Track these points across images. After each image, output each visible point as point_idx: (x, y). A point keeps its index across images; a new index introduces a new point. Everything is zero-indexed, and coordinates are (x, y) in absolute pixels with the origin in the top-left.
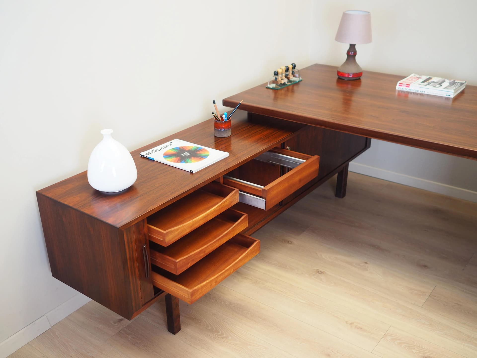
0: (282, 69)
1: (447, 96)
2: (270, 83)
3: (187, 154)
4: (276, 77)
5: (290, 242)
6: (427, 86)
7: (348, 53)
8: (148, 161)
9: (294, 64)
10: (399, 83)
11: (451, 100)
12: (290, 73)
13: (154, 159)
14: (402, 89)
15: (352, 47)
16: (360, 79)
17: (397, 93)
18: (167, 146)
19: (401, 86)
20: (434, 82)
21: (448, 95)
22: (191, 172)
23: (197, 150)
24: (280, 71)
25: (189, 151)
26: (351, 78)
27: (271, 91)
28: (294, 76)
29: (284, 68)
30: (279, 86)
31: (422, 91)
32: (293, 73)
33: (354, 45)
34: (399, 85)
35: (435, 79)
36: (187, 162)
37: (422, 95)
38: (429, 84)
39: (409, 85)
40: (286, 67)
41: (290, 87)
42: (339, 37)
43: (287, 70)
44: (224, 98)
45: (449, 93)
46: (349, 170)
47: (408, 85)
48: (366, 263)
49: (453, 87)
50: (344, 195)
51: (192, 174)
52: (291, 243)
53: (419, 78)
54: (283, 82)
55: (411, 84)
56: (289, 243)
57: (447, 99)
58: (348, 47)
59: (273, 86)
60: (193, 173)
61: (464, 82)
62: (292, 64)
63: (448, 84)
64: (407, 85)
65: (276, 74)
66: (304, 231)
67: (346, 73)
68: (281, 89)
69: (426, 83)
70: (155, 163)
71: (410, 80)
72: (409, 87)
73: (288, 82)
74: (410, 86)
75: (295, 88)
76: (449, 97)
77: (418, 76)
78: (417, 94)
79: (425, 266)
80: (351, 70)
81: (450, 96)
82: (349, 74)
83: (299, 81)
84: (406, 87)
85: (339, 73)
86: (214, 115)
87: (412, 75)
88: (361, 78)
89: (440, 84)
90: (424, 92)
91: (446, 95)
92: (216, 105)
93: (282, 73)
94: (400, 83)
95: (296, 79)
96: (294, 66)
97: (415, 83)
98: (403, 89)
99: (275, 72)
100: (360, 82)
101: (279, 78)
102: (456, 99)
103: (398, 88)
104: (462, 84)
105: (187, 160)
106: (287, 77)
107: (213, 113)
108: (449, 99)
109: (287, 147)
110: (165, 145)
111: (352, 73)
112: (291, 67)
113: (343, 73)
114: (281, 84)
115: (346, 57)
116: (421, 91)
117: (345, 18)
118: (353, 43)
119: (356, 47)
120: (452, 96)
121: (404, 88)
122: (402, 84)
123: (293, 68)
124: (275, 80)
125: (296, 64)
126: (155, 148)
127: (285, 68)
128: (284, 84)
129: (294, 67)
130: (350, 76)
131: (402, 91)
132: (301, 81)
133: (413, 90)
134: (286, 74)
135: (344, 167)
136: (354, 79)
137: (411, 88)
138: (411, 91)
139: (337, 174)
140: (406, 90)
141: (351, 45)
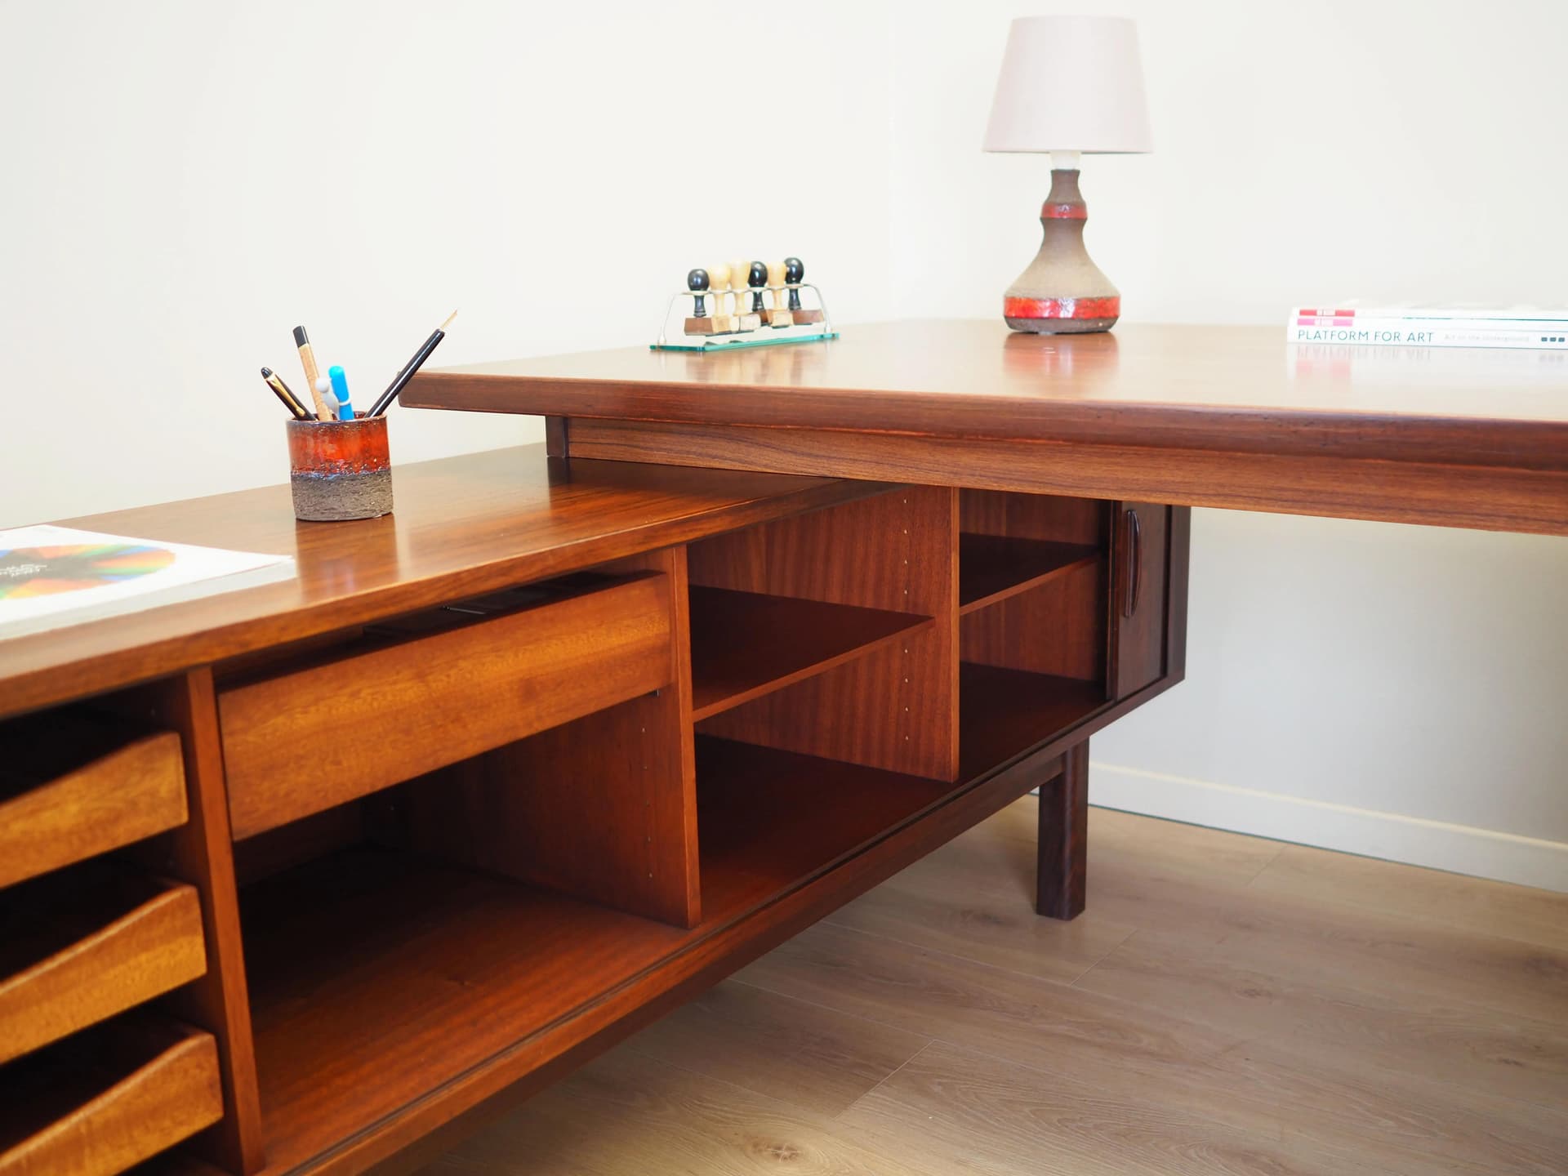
0: (731, 270)
4: (702, 297)
5: (789, 1149)
7: (1050, 219)
9: (795, 264)
12: (774, 299)
14: (1317, 335)
15: (1065, 180)
19: (1311, 323)
21: (1553, 339)
24: (717, 273)
26: (1067, 319)
28: (798, 316)
29: (741, 266)
31: (1416, 337)
32: (792, 300)
33: (1075, 174)
34: (1301, 322)
37: (1418, 352)
39: (1351, 314)
40: (750, 262)
43: (758, 278)
46: (1092, 799)
47: (1344, 316)
50: (1077, 906)
52: (793, 1155)
55: (1357, 311)
56: (778, 1156)
58: (1043, 186)
62: (784, 261)
64: (1337, 314)
65: (700, 283)
66: (867, 1086)
67: (1040, 300)
72: (1349, 324)
74: (1355, 320)
78: (1393, 350)
80: (1065, 288)
81: (1562, 340)
82: (1057, 306)
84: (1336, 323)
90: (1426, 337)
91: (1544, 339)
93: (731, 287)
94: (1302, 313)
96: (794, 270)
98: (1322, 335)
99: (691, 271)
101: (718, 307)
103: (1297, 333)
106: (759, 309)
111: (1074, 298)
112: (777, 271)
113: (1031, 300)
116: (1411, 337)
118: (1066, 164)
122: (1313, 313)
123: (788, 279)
124: (697, 313)
125: (803, 263)
127: (747, 266)
129: (795, 275)
130: (1062, 315)
131: (1318, 347)
132: (834, 337)
133: (1371, 336)
134: (758, 298)
135: (1064, 755)
136: (1084, 326)
137: (1358, 324)
138: (1363, 340)
139: (1037, 790)
140: (1335, 340)
141: (1056, 174)
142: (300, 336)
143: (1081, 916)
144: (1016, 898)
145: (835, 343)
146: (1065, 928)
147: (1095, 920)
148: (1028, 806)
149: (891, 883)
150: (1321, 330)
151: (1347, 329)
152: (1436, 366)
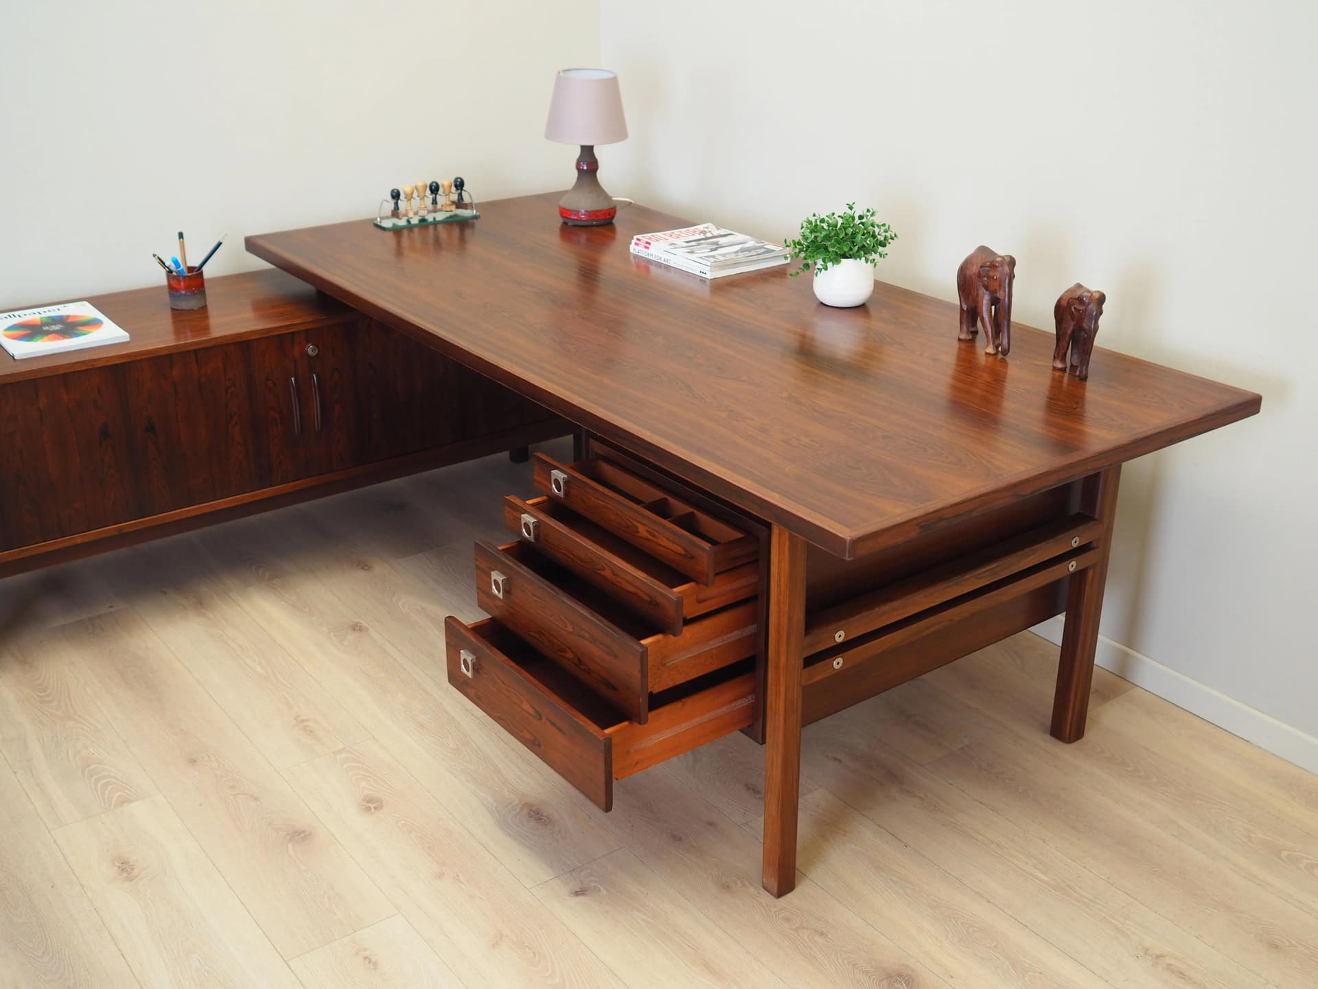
1: (702, 275)
4: (398, 203)
7: (579, 165)
9: (459, 180)
10: (635, 237)
11: (708, 282)
14: (638, 251)
15: (587, 152)
17: (633, 260)
19: (638, 245)
27: (388, 232)
31: (666, 260)
32: (459, 200)
33: (592, 148)
34: (636, 244)
37: (666, 268)
38: (696, 245)
39: (650, 244)
40: (429, 181)
42: (554, 130)
43: (435, 189)
44: (246, 236)
45: (703, 269)
47: (648, 245)
55: (653, 243)
57: (703, 280)
58: (577, 153)
64: (647, 243)
65: (395, 195)
69: (692, 243)
71: (671, 235)
72: (647, 249)
74: (651, 247)
76: (704, 276)
81: (705, 273)
83: (474, 218)
84: (645, 247)
88: (614, 221)
90: (669, 261)
91: (701, 272)
94: (638, 240)
96: (458, 183)
99: (393, 191)
101: (407, 206)
102: (723, 286)
103: (632, 249)
106: (434, 205)
108: (695, 278)
111: (583, 210)
112: (447, 183)
117: (562, 87)
118: (588, 144)
119: (596, 152)
120: (709, 276)
121: (642, 251)
122: (641, 241)
123: (455, 188)
124: (395, 208)
125: (464, 179)
129: (459, 185)
130: (582, 218)
131: (639, 257)
132: (479, 216)
133: (663, 260)
134: (433, 200)
137: (651, 250)
138: (651, 258)
140: (645, 255)
141: (582, 146)
142: (181, 235)
145: (480, 219)
150: (641, 249)
152: (671, 276)
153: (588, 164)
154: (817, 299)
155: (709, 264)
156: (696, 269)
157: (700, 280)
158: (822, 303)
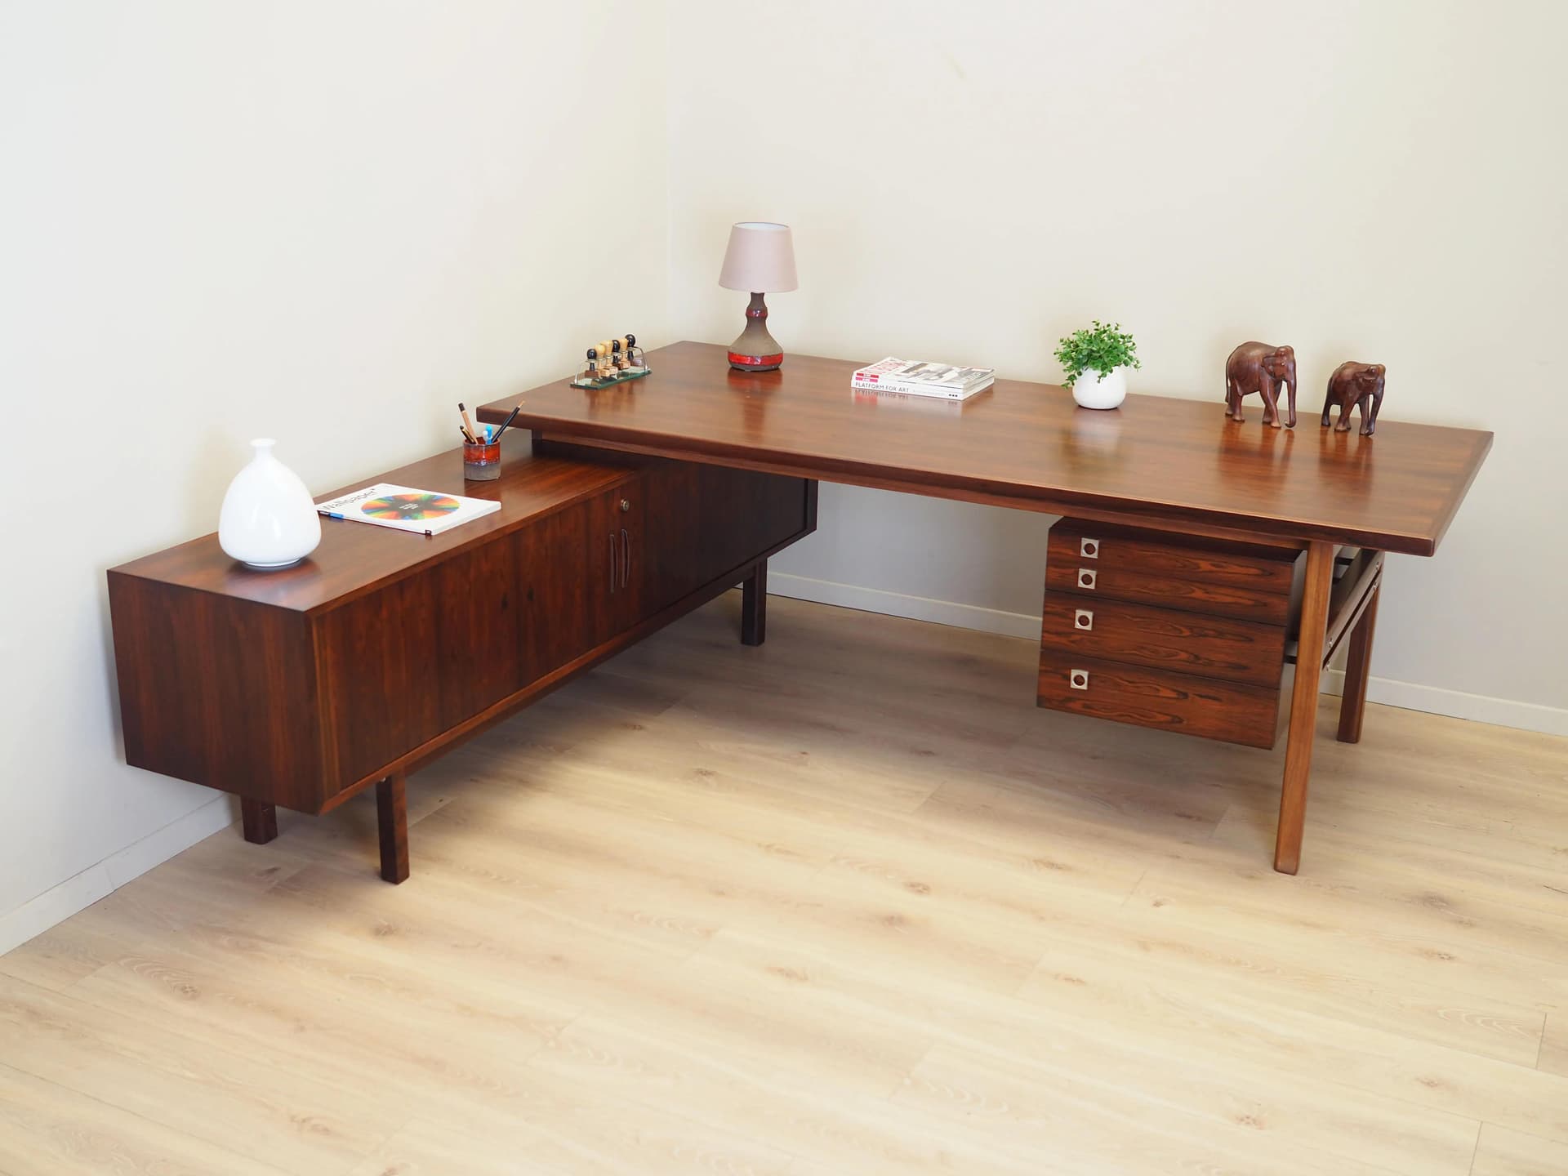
0: (606, 347)
1: (951, 397)
2: (579, 377)
3: (414, 506)
4: (593, 362)
5: (639, 726)
6: (913, 378)
7: (749, 314)
8: (328, 521)
9: (630, 336)
10: (855, 373)
11: (960, 404)
12: (623, 356)
13: (342, 516)
14: (864, 385)
15: (757, 298)
16: (777, 369)
17: (853, 394)
18: (366, 495)
19: (861, 379)
20: (929, 371)
21: (953, 394)
22: (428, 535)
23: (432, 500)
24: (600, 349)
25: (415, 502)
26: (757, 365)
27: (583, 392)
28: (633, 364)
29: (609, 344)
30: (600, 382)
31: (902, 389)
32: (630, 356)
33: (762, 296)
34: (857, 379)
35: (932, 367)
36: (416, 518)
37: (903, 396)
38: (918, 374)
39: (877, 377)
40: (613, 341)
41: (626, 385)
42: (728, 277)
43: (616, 348)
44: (478, 406)
45: (953, 391)
47: (875, 378)
48: (804, 753)
49: (965, 380)
50: (761, 640)
51: (429, 538)
52: (641, 728)
53: (899, 364)
54: (607, 374)
55: (880, 376)
56: (635, 728)
57: (953, 403)
58: (747, 300)
59: (587, 381)
60: (432, 534)
61: (989, 371)
62: (627, 337)
63: (957, 375)
64: (872, 376)
65: (592, 355)
66: (669, 707)
67: (747, 355)
68: (605, 389)
69: (911, 373)
70: (346, 523)
71: (880, 369)
72: (876, 381)
73: (618, 376)
74: (879, 380)
75: (636, 387)
76: (954, 398)
77: (899, 362)
78: (893, 395)
79: (928, 753)
80: (757, 350)
81: (957, 396)
82: (753, 359)
83: (644, 374)
84: (871, 380)
85: (731, 356)
86: (464, 432)
87: (888, 359)
88: (781, 367)
89: (940, 375)
90: (907, 391)
91: (950, 395)
92: (465, 413)
93: (605, 356)
94: (858, 374)
95: (638, 370)
97: (889, 374)
99: (589, 351)
100: (779, 375)
101: (599, 365)
102: (971, 403)
103: (854, 382)
104: (984, 374)
105: (416, 515)
106: (616, 363)
107: (462, 428)
108: (956, 403)
109: (622, 501)
110: (361, 492)
111: (760, 355)
112: (624, 342)
113: (739, 355)
114: (604, 378)
115: (744, 321)
116: (900, 389)
117: (737, 238)
118: (758, 291)
119: (766, 299)
120: (961, 397)
121: (866, 384)
122: (862, 376)
123: (629, 346)
124: (591, 368)
125: (635, 337)
126: (342, 499)
127: (612, 343)
128: (610, 379)
129: (632, 342)
130: (756, 363)
131: (863, 391)
132: (649, 372)
133: (885, 387)
134: (615, 358)
135: (755, 568)
136: (766, 368)
137: (880, 382)
138: (881, 389)
139: (741, 585)
140: (870, 388)
141: (753, 294)
142: (461, 407)
143: (763, 644)
144: (732, 637)
145: (650, 375)
146: (754, 650)
147: (770, 647)
148: (737, 593)
149: (665, 629)
150: (865, 383)
151: (875, 384)
152: (910, 402)
153: (757, 312)
154: (1077, 403)
155: (962, 387)
156: (944, 394)
157: (949, 403)
158: (1080, 406)
